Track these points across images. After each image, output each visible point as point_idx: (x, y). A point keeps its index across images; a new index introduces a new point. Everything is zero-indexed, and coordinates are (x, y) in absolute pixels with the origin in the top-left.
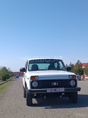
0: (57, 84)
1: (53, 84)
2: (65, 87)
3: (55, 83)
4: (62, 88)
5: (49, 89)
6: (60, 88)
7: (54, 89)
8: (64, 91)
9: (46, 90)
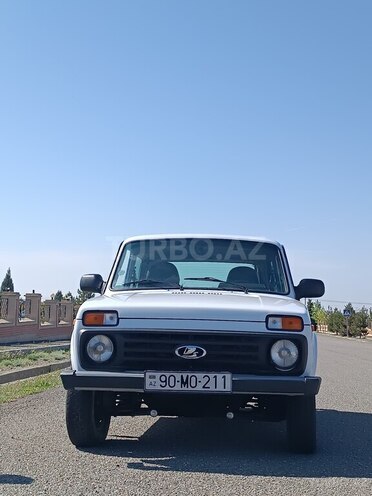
0: (200, 352)
1: (181, 352)
2: (234, 373)
3: (192, 349)
4: (220, 376)
5: (158, 375)
6: (211, 375)
7: (178, 376)
8: (229, 388)
9: (143, 379)
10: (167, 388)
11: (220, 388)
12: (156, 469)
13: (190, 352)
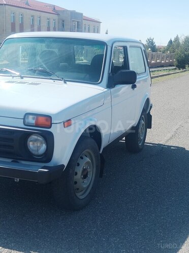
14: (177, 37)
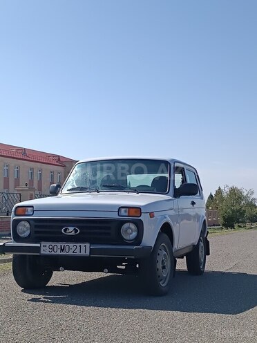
0: (76, 231)
1: (65, 230)
2: (91, 243)
3: (71, 229)
4: (83, 245)
5: (48, 244)
6: (78, 245)
7: (59, 245)
8: (88, 253)
9: (39, 248)
10: (53, 253)
11: (83, 253)
12: (48, 302)
13: (70, 230)
14: (220, 189)
